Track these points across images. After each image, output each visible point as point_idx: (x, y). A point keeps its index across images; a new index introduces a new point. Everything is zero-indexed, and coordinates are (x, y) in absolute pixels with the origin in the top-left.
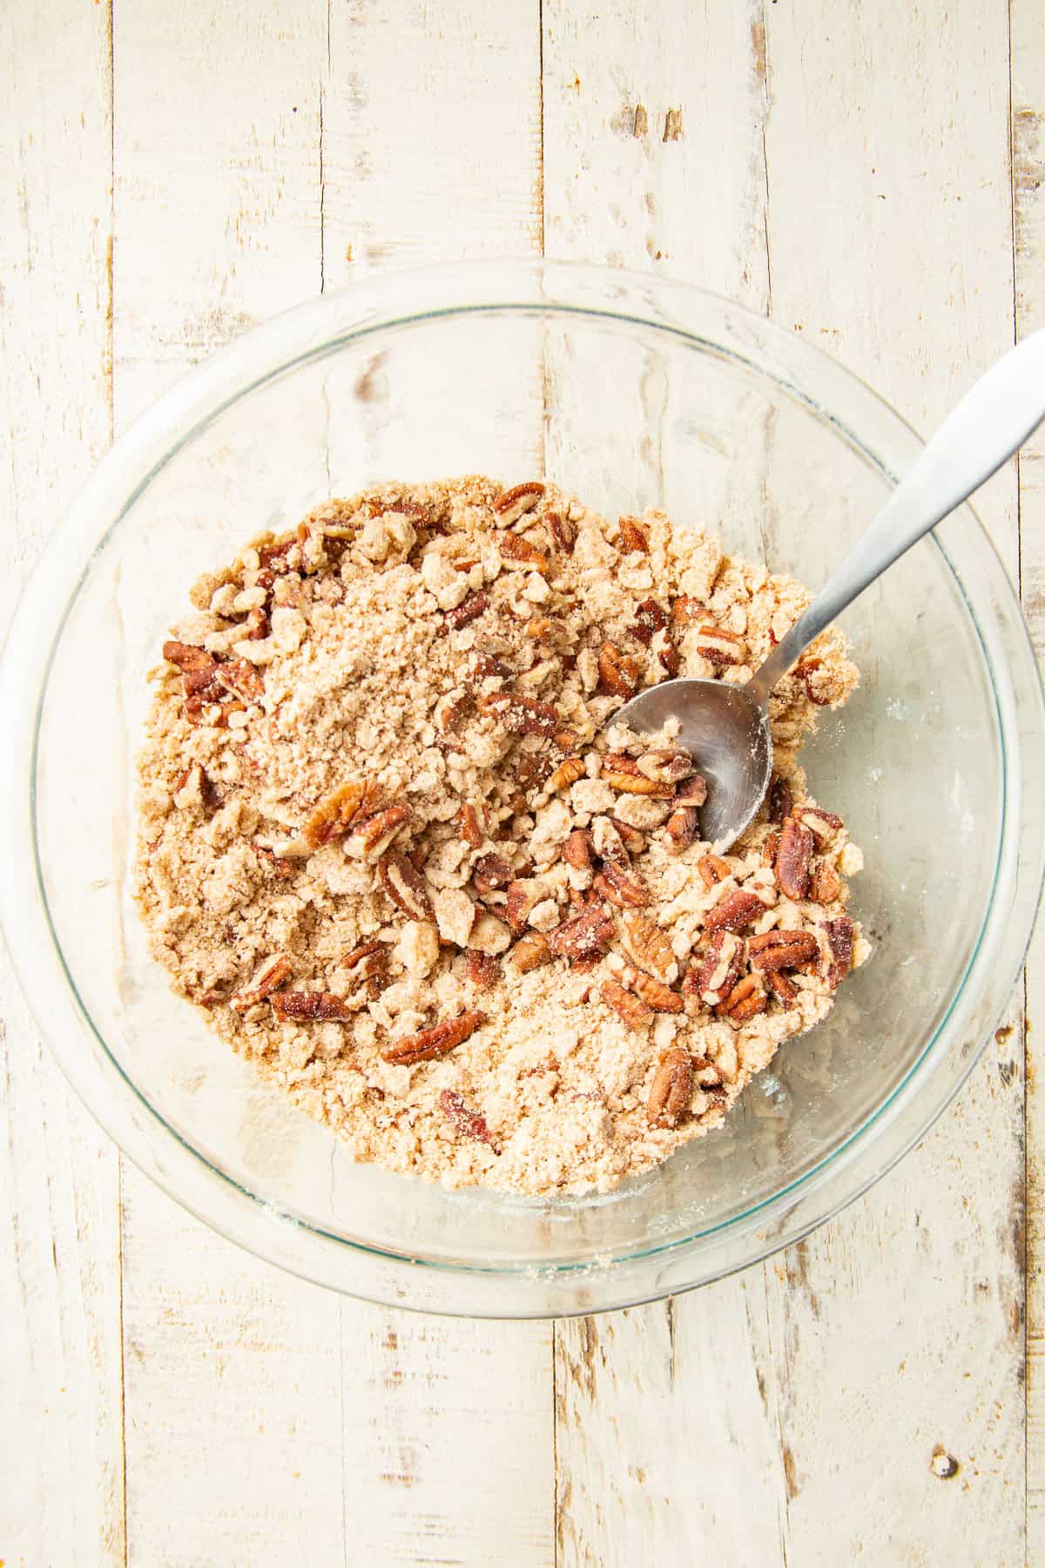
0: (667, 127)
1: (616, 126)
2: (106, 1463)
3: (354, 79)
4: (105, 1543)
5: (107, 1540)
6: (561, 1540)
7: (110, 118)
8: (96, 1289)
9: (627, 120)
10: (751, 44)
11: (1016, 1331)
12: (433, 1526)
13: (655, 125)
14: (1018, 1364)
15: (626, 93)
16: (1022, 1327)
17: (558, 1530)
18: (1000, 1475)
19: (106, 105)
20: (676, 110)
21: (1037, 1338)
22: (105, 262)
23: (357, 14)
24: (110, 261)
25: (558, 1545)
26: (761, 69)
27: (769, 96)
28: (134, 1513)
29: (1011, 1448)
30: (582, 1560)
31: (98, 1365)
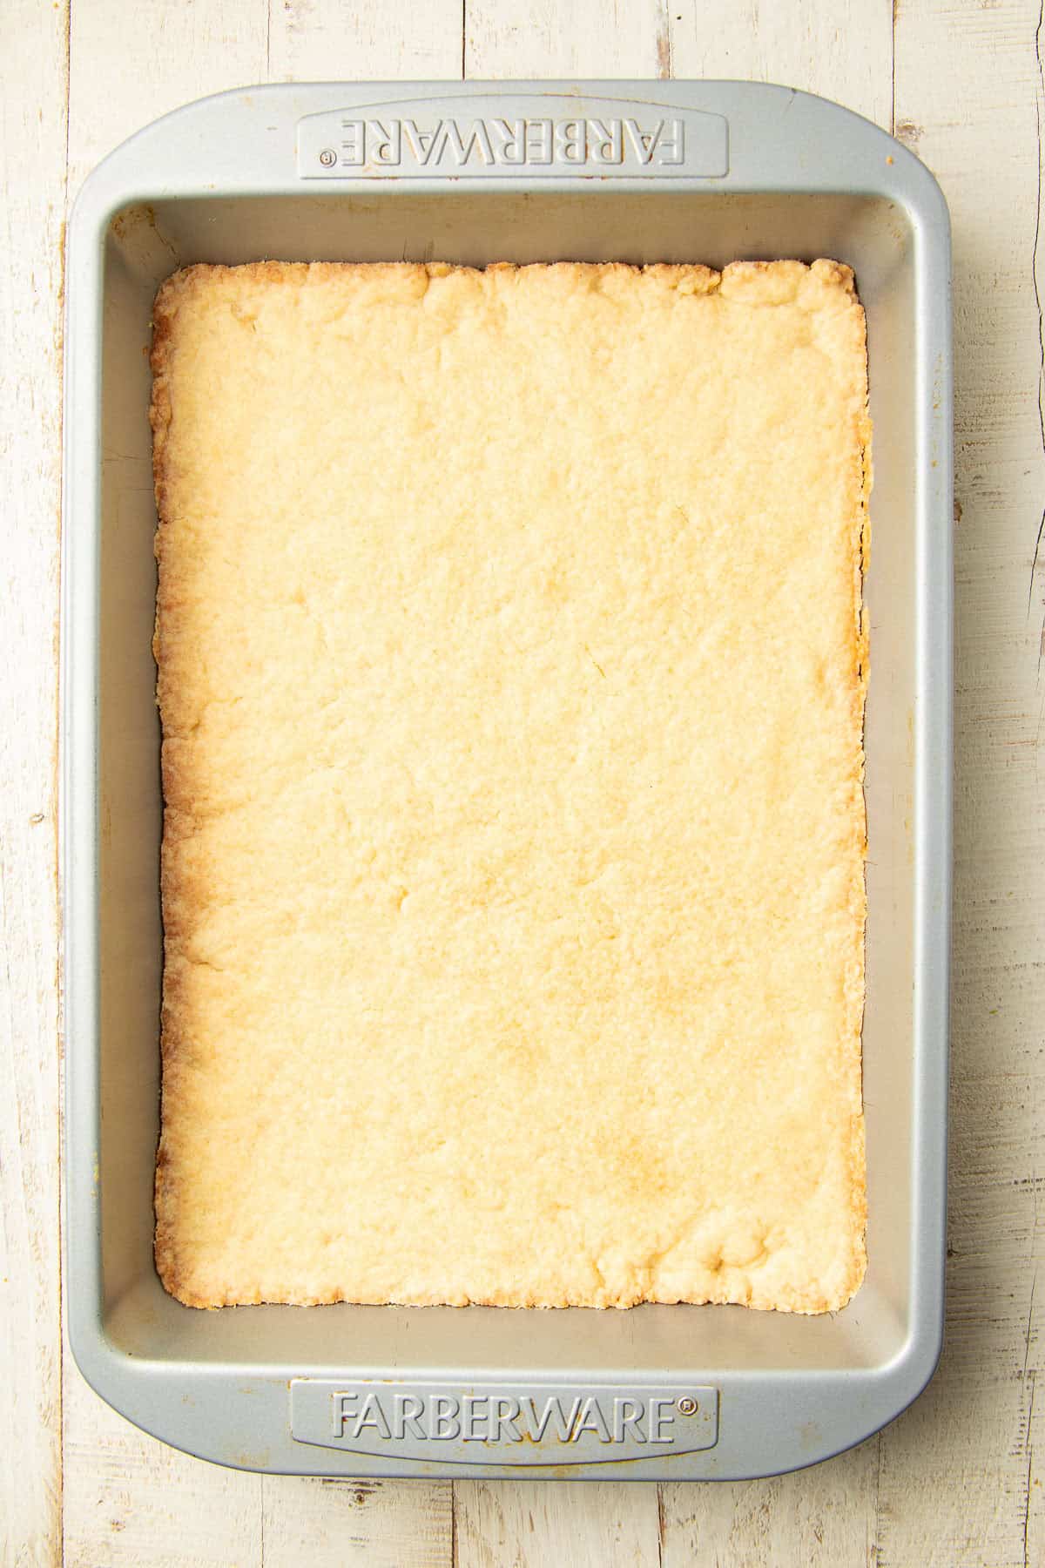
2: (45, 1347)
4: (42, 1420)
5: (45, 1416)
7: (66, 113)
8: (37, 1190)
10: (657, 57)
19: (63, 101)
22: (58, 246)
23: (294, 22)
24: (63, 244)
28: (70, 1393)
31: (38, 1258)
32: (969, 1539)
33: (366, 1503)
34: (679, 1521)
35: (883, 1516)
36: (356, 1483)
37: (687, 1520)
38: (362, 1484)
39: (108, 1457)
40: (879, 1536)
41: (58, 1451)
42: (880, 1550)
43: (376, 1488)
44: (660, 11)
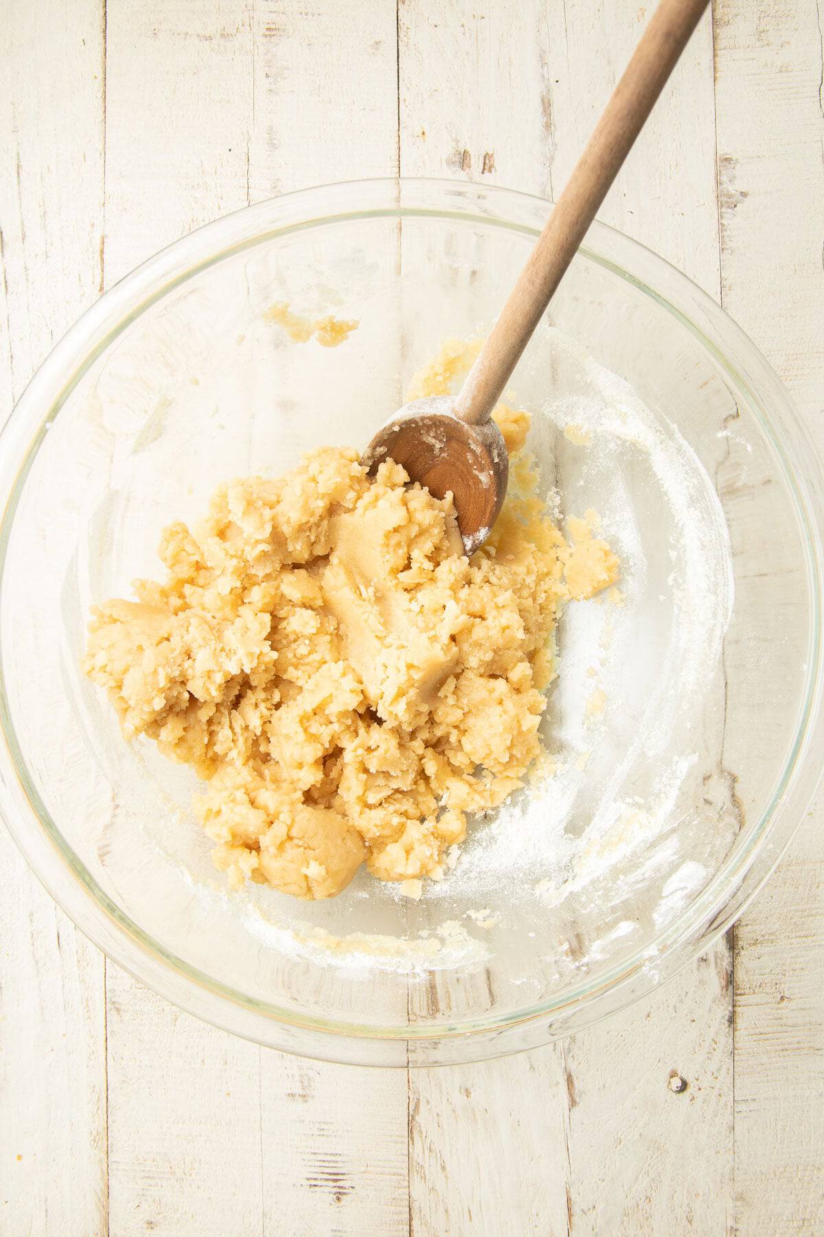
0: (485, 164)
1: (450, 163)
2: (94, 1087)
3: (270, 130)
4: (92, 1143)
5: (95, 1140)
6: (412, 1139)
7: (103, 155)
8: (88, 964)
9: (457, 159)
10: (541, 109)
11: (727, 990)
12: (323, 1130)
13: (476, 162)
14: (727, 1013)
15: (457, 141)
16: (730, 988)
17: (410, 1131)
18: (716, 1092)
19: (100, 147)
20: (490, 153)
21: (741, 995)
22: (99, 252)
23: (273, 87)
24: (102, 252)
25: (411, 1142)
26: (548, 126)
27: (555, 145)
28: (114, 1121)
29: (723, 1072)
30: (427, 1152)
31: (89, 1018)
32: (804, 1220)
33: (343, 1203)
34: (583, 1211)
35: (739, 1203)
36: (335, 1187)
37: (589, 1209)
38: (340, 1187)
39: (144, 1171)
40: (736, 1220)
41: (105, 1168)
42: (737, 1230)
43: (350, 1190)
44: (543, 76)
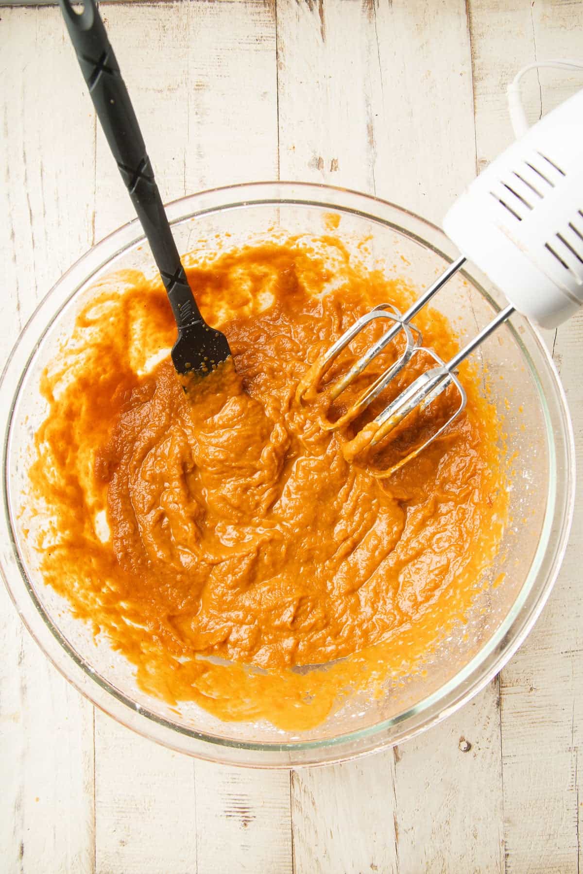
0: (332, 165)
1: (310, 165)
2: (86, 752)
3: (199, 146)
4: (85, 790)
5: (86, 788)
6: (293, 784)
7: (94, 162)
9: (315, 163)
10: (367, 132)
11: (495, 684)
12: (235, 779)
13: (327, 165)
14: (496, 699)
15: (315, 152)
16: (498, 682)
17: (292, 780)
18: (490, 751)
19: (93, 157)
20: (336, 159)
21: (504, 687)
22: (91, 222)
23: (199, 120)
24: (93, 222)
25: (292, 787)
26: (371, 142)
27: (375, 153)
28: (99, 775)
29: (495, 737)
30: (303, 792)
31: (83, 707)
32: (550, 835)
33: (248, 827)
34: (405, 830)
35: (507, 825)
36: (243, 816)
37: (409, 830)
38: (246, 817)
39: (118, 807)
40: (505, 835)
41: (93, 806)
42: (506, 842)
43: (253, 819)
44: (368, 112)
